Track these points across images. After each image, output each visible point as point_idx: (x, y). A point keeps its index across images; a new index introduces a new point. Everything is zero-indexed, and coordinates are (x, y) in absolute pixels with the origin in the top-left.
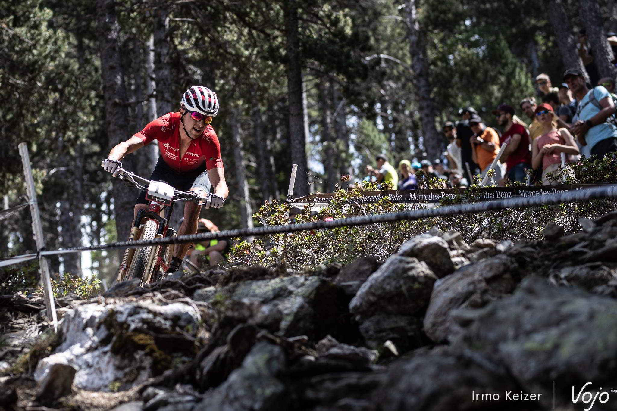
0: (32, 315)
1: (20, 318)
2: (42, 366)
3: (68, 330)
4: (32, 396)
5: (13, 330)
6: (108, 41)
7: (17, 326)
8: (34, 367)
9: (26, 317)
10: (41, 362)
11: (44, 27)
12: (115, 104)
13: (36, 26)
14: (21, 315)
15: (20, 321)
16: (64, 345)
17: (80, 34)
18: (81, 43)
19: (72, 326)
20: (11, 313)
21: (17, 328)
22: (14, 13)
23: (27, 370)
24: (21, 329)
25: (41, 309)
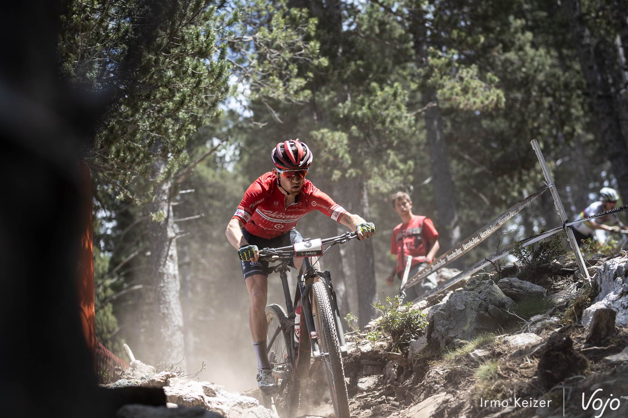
0: (569, 277)
1: (559, 281)
2: (586, 314)
3: (601, 282)
4: (583, 339)
5: (556, 291)
6: (583, 46)
7: (558, 287)
8: (580, 316)
9: (564, 279)
10: (584, 312)
11: (528, 48)
12: (600, 97)
13: (521, 48)
14: (559, 278)
15: (561, 283)
16: (601, 295)
17: (558, 46)
18: (561, 54)
19: (604, 279)
20: (551, 278)
21: (559, 289)
22: (502, 41)
23: (574, 319)
24: (562, 289)
25: (575, 271)
